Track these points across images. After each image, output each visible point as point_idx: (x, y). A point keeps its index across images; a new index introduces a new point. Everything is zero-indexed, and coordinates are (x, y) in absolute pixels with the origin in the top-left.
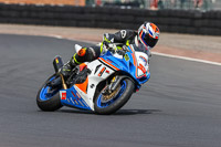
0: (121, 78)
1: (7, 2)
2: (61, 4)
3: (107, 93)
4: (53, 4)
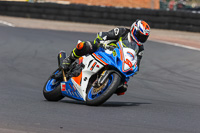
0: (109, 72)
1: (89, 4)
2: (138, 8)
3: (96, 86)
4: (131, 7)
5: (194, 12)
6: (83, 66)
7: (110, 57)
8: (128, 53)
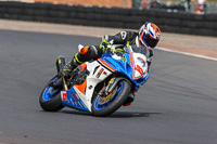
0: (118, 79)
1: (56, 3)
2: (108, 6)
3: (104, 95)
5: (169, 11)
6: (88, 73)
7: (119, 63)
8: (138, 59)
